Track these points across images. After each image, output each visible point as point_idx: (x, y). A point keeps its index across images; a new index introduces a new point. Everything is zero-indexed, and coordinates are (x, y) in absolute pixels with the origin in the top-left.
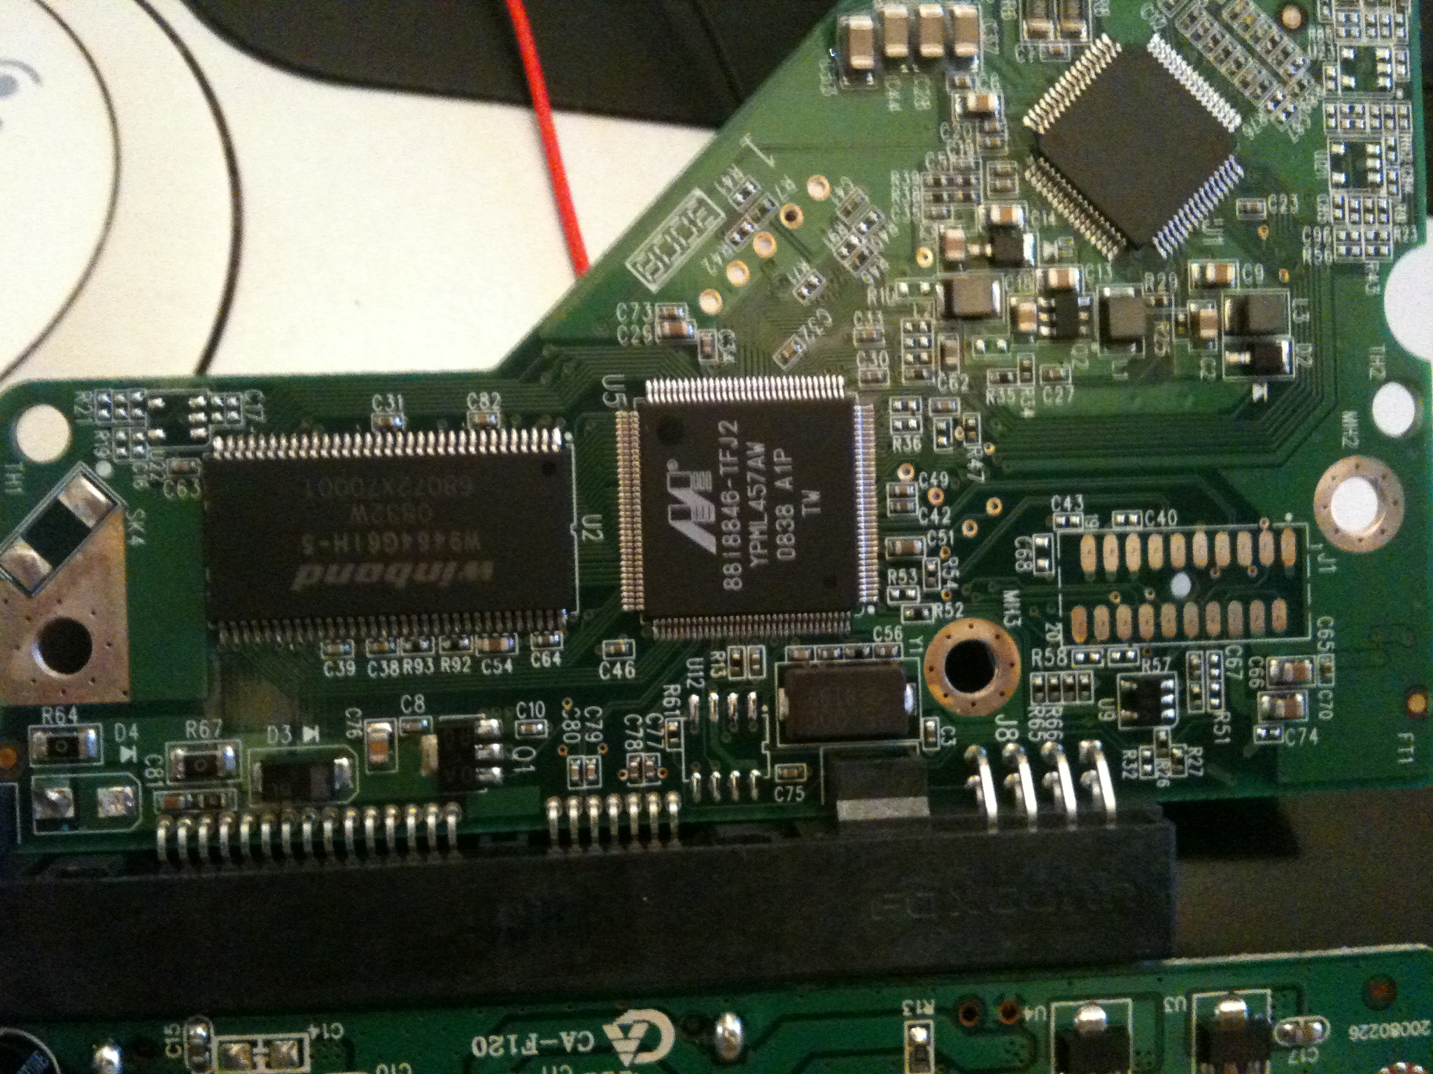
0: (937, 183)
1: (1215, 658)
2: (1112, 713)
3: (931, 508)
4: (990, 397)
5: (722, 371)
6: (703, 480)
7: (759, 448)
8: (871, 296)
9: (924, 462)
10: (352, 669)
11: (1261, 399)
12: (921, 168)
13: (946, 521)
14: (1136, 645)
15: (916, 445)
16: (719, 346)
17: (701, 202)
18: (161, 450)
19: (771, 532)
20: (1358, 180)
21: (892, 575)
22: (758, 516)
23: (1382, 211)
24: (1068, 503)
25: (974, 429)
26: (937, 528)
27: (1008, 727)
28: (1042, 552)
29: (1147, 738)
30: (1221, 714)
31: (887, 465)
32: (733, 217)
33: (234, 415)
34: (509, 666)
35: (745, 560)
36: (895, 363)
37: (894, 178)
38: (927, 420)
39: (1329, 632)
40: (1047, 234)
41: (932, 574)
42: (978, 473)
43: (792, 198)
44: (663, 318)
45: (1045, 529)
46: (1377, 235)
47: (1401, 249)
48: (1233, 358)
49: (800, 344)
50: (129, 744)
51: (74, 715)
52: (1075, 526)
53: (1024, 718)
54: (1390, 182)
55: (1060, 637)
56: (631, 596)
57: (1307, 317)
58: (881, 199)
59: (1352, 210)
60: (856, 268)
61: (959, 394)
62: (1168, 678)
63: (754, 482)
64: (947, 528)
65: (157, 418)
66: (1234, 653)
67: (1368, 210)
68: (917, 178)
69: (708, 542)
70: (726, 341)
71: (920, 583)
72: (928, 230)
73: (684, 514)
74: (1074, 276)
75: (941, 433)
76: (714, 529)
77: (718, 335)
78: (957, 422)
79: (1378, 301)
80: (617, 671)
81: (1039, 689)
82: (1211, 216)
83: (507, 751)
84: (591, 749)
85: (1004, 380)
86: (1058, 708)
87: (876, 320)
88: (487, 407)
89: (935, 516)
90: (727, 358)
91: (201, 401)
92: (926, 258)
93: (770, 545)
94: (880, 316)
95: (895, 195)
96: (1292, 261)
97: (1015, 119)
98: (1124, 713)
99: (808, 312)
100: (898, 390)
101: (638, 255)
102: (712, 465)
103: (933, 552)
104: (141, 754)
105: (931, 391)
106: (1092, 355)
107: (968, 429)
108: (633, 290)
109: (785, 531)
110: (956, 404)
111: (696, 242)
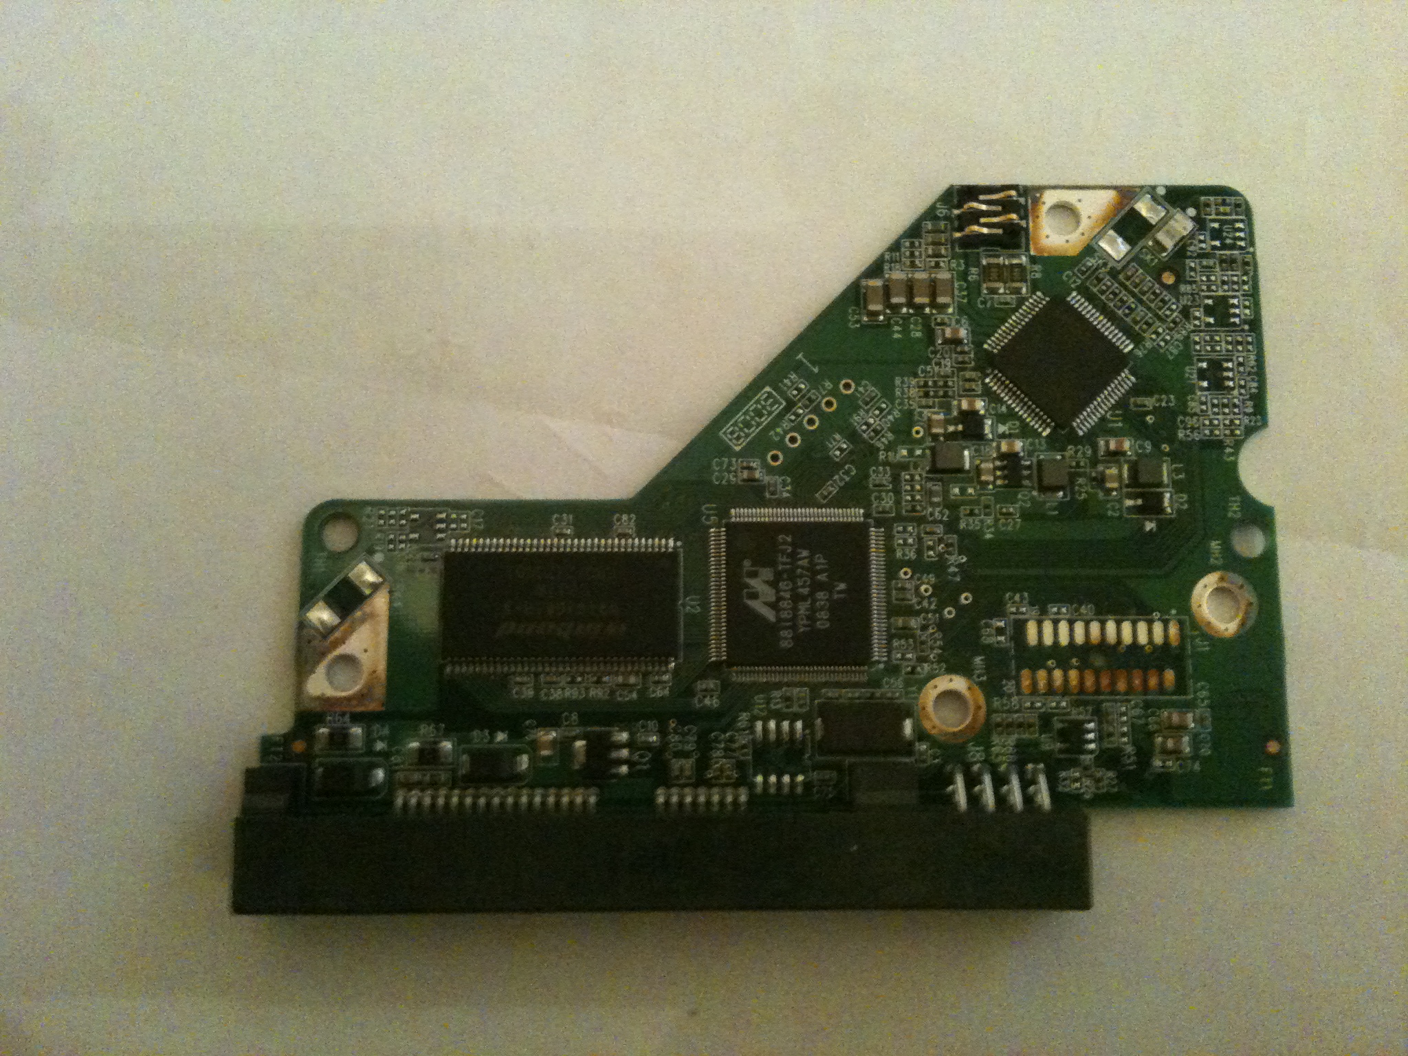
0: (926, 385)
1: (1124, 709)
2: (1049, 744)
3: (923, 598)
4: (962, 525)
5: (780, 503)
6: (767, 573)
7: (805, 553)
8: (882, 455)
9: (919, 567)
10: (531, 693)
11: (1151, 530)
12: (915, 375)
13: (933, 607)
14: (1067, 698)
15: (912, 555)
16: (779, 487)
17: (770, 395)
18: (415, 547)
19: (813, 610)
20: (1218, 385)
21: (896, 643)
22: (804, 598)
23: (1235, 406)
24: (1017, 597)
25: (952, 545)
26: (927, 612)
27: (978, 751)
28: (1000, 631)
29: (1074, 763)
30: (1129, 749)
31: (892, 568)
32: (791, 405)
33: (464, 525)
34: (634, 695)
35: (794, 627)
36: (898, 502)
37: (898, 381)
38: (920, 539)
39: (1204, 693)
40: (1001, 418)
41: (923, 643)
42: (955, 574)
43: (831, 393)
44: (744, 468)
45: (1001, 614)
46: (1232, 421)
47: (1250, 431)
48: (1129, 503)
49: (832, 488)
50: (382, 739)
51: (347, 718)
52: (1023, 614)
53: (988, 746)
54: (1241, 387)
55: (1013, 690)
56: (717, 650)
57: (1181, 476)
58: (888, 393)
59: (1214, 406)
60: (872, 438)
61: (941, 522)
62: (1089, 722)
63: (801, 576)
64: (934, 612)
65: (415, 526)
66: (1136, 706)
67: (1225, 406)
68: (914, 382)
69: (770, 615)
70: (784, 484)
71: (915, 648)
72: (920, 414)
73: (754, 596)
74: (1018, 445)
75: (930, 548)
76: (774, 606)
77: (779, 479)
78: (940, 540)
79: (1234, 467)
80: (707, 701)
81: (998, 725)
82: (1114, 408)
83: (631, 753)
84: (686, 755)
85: (972, 514)
86: (1012, 740)
87: (885, 472)
88: (626, 522)
89: (925, 604)
90: (786, 495)
91: (443, 516)
92: (918, 431)
93: (811, 618)
94: (888, 468)
95: (898, 393)
96: (1171, 439)
97: (978, 344)
98: (1059, 745)
99: (839, 466)
100: (900, 518)
101: (728, 427)
102: (772, 563)
103: (924, 628)
104: (390, 746)
105: (921, 520)
106: (1033, 499)
107: (947, 545)
108: (726, 451)
109: (822, 609)
110: (940, 529)
111: (765, 421)
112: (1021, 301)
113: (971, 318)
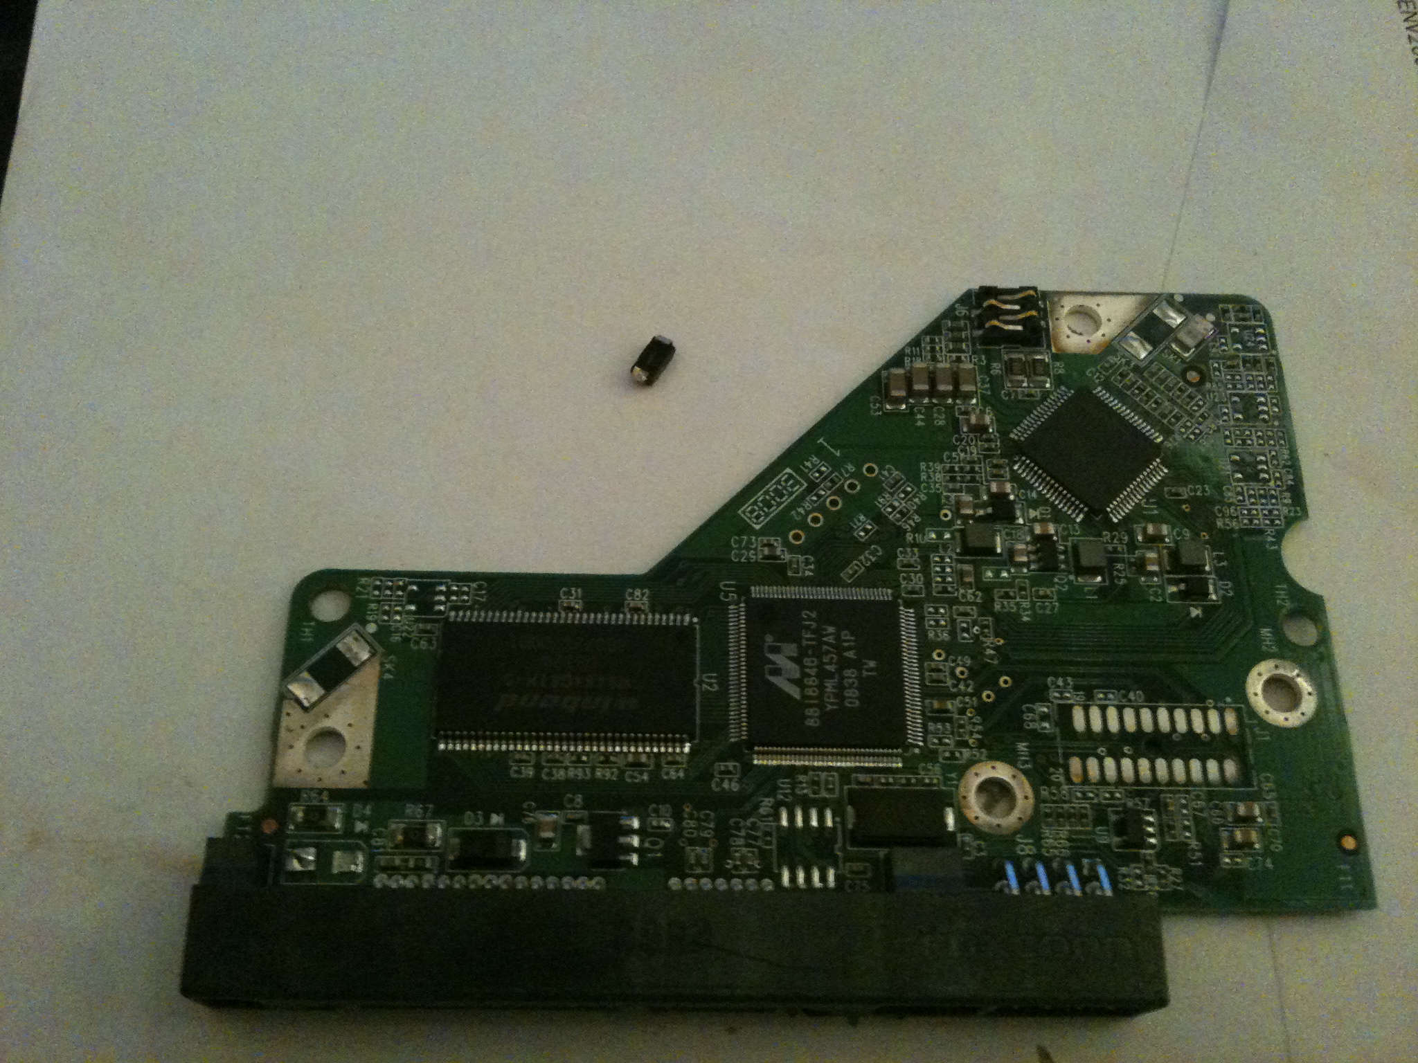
0: (952, 470)
1: (1184, 801)
2: (1105, 838)
3: (959, 680)
4: (997, 607)
5: (804, 582)
6: (791, 649)
7: (831, 629)
8: (909, 537)
9: (952, 648)
10: (531, 772)
11: (1198, 615)
12: (942, 461)
13: (970, 690)
14: (1121, 789)
15: (945, 636)
16: (802, 565)
17: (791, 476)
18: (412, 618)
19: (841, 688)
20: (1252, 476)
21: (931, 726)
22: (831, 675)
23: (1273, 497)
24: (1060, 682)
25: (987, 627)
26: (964, 695)
27: (1026, 844)
28: (1044, 717)
29: (1136, 858)
30: (1194, 844)
31: (925, 649)
32: (812, 486)
33: (466, 598)
34: (645, 777)
35: (821, 706)
36: (928, 583)
37: (923, 466)
38: (953, 621)
39: (1270, 785)
40: (1034, 504)
41: (962, 726)
42: (992, 657)
43: (852, 476)
44: (764, 545)
45: (1044, 699)
46: (1270, 511)
47: (1290, 522)
48: (1174, 589)
49: (855, 568)
50: (362, 819)
51: (325, 797)
52: (1067, 698)
53: (1038, 839)
54: (1276, 479)
55: (1062, 779)
56: (737, 731)
57: (1225, 563)
58: (914, 478)
59: (1250, 496)
60: (898, 520)
61: (974, 603)
62: (1150, 813)
63: (828, 652)
64: (971, 695)
65: (412, 597)
66: (1198, 797)
67: (1261, 496)
68: (939, 467)
69: (795, 692)
70: (807, 562)
71: (952, 733)
72: (947, 498)
73: (777, 672)
74: (1051, 529)
75: (964, 630)
76: (799, 683)
77: (801, 558)
78: (975, 623)
79: (1277, 558)
80: (726, 785)
81: (1047, 815)
82: (1147, 496)
83: (642, 841)
84: (704, 842)
85: (1007, 596)
86: (1064, 833)
87: (914, 554)
88: (639, 598)
89: (962, 687)
90: (808, 573)
91: (443, 588)
92: (946, 514)
93: (840, 696)
94: (916, 550)
95: (924, 477)
96: (1211, 527)
97: (1004, 434)
98: (1116, 840)
99: (866, 545)
100: (930, 598)
101: (747, 507)
102: (797, 640)
103: (962, 712)
104: (371, 827)
105: (952, 602)
106: (1070, 583)
107: (983, 627)
108: (746, 529)
109: (851, 686)
110: (974, 611)
111: (786, 500)
112: (1046, 395)
113: (994, 408)
